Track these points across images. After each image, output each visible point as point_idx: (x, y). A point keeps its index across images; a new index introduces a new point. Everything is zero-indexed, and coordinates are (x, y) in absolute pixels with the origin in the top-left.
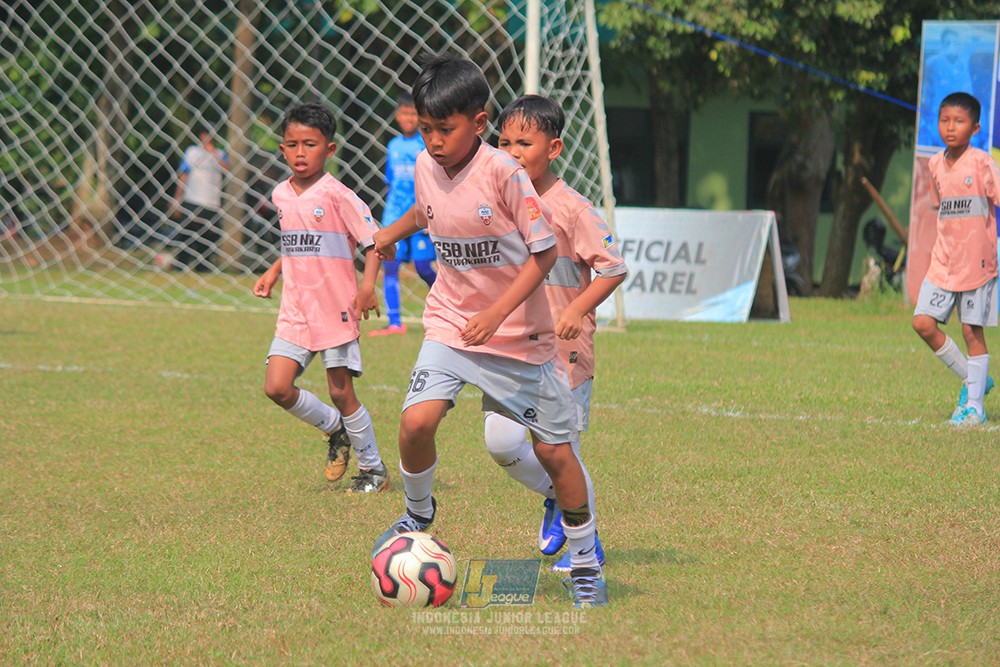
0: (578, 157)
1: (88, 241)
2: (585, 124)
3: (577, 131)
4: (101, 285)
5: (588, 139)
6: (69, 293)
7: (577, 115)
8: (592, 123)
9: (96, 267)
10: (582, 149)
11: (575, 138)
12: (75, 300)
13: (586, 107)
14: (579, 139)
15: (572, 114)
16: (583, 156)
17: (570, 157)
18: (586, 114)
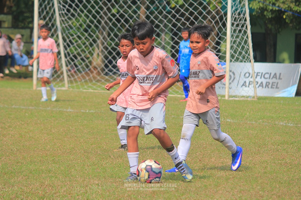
0: (243, 48)
1: (96, 74)
2: (245, 38)
3: (243, 40)
4: (100, 87)
5: (246, 42)
6: (90, 89)
7: (243, 35)
8: (247, 37)
9: (98, 81)
10: (244, 45)
11: (242, 42)
12: (92, 91)
13: (245, 32)
14: (243, 42)
15: (241, 34)
16: (244, 47)
17: (241, 47)
18: (245, 34)
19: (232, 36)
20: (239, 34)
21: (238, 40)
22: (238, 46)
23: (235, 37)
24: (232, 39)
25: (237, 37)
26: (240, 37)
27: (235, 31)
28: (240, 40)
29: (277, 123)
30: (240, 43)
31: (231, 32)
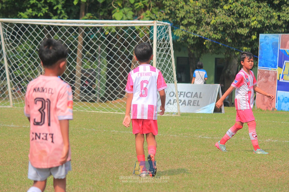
0: (167, 70)
2: (169, 61)
3: (167, 64)
5: (170, 65)
7: (167, 59)
8: (171, 61)
10: (168, 68)
13: (169, 56)
14: (167, 65)
15: (165, 59)
16: (169, 69)
17: (165, 70)
18: (169, 59)
19: (158, 60)
20: (163, 58)
21: (163, 63)
22: (162, 68)
23: (160, 61)
24: (157, 63)
25: (162, 61)
26: (165, 61)
27: (160, 55)
28: (165, 63)
29: (195, 136)
30: (165, 66)
31: (157, 56)
